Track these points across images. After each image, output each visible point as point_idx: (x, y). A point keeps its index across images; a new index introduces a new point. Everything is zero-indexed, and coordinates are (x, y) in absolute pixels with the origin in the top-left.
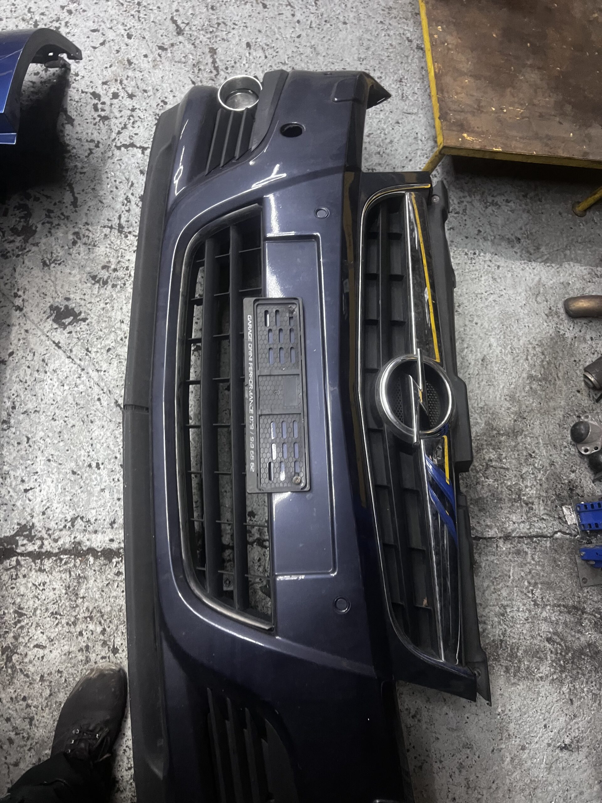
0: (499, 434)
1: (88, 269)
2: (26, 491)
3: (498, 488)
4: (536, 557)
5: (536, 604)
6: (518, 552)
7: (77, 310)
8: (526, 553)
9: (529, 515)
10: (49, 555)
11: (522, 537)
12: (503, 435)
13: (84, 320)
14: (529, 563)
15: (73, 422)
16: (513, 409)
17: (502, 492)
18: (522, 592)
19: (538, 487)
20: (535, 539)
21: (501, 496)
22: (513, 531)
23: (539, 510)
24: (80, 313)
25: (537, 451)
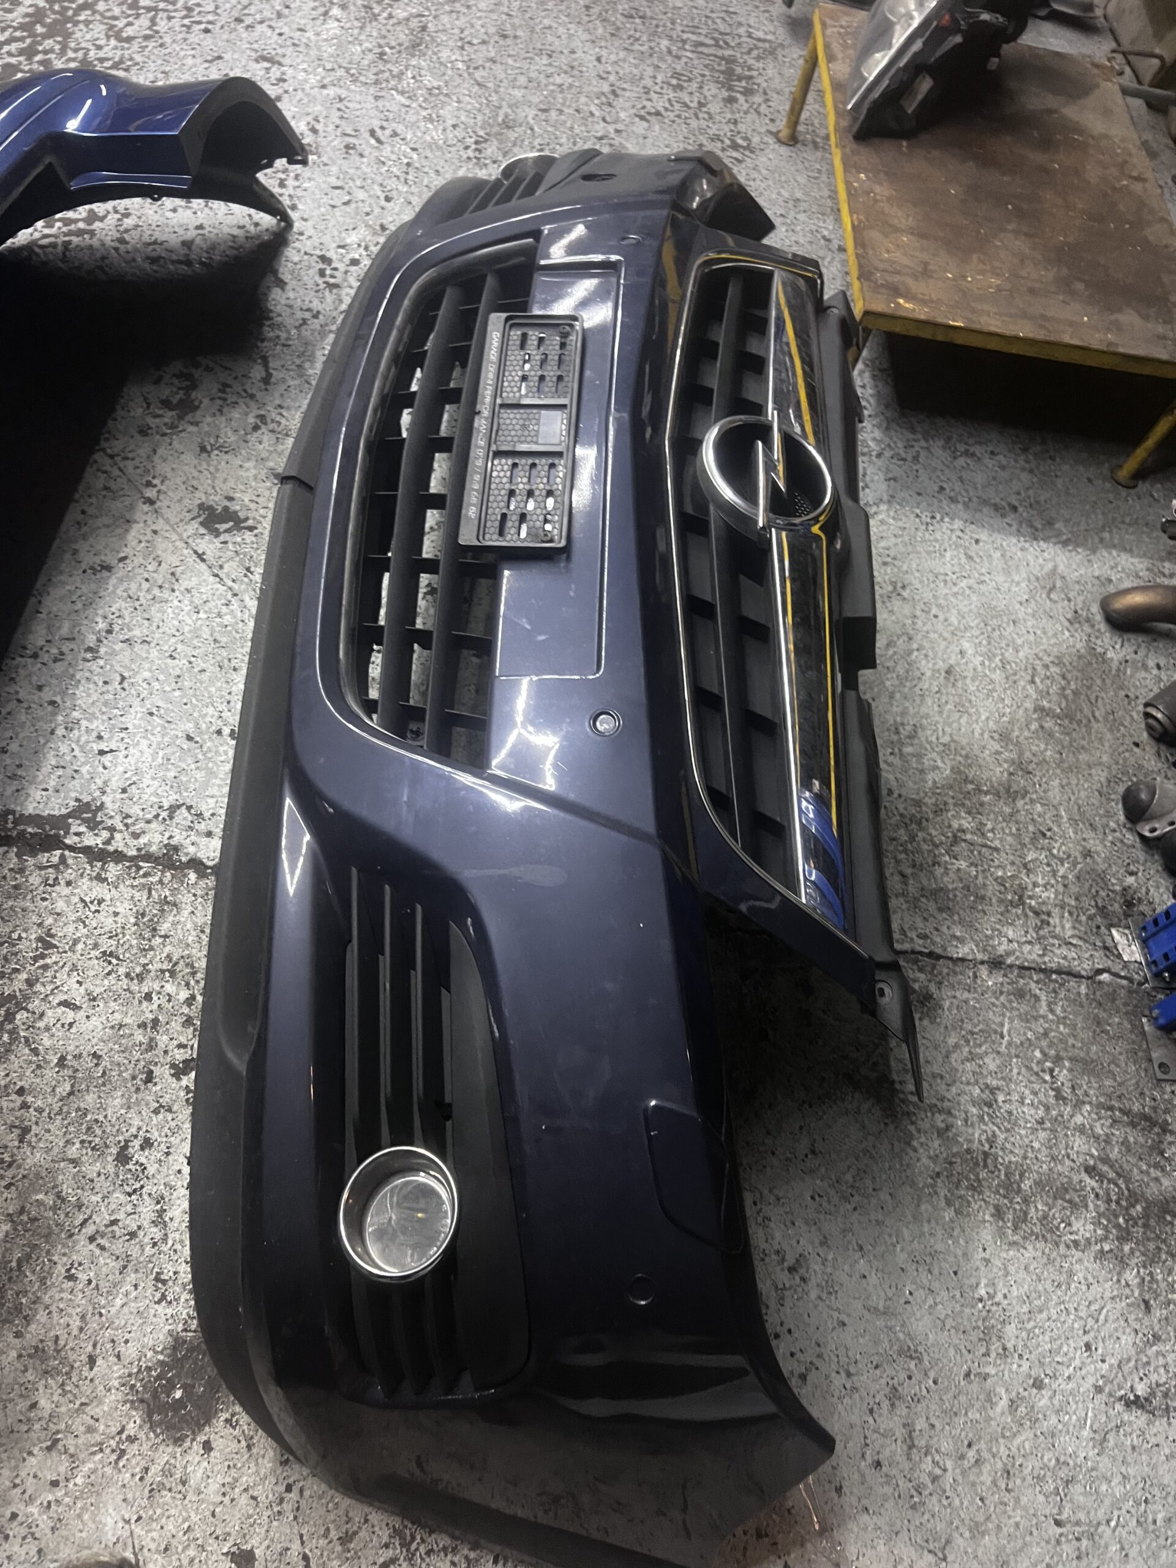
0: (978, 790)
1: (271, 464)
2: (102, 753)
3: (976, 877)
4: (1059, 1010)
5: (1059, 1096)
6: (1020, 994)
7: (242, 515)
8: (1037, 998)
9: (1041, 933)
10: (118, 857)
11: (1029, 969)
12: (986, 793)
13: (251, 529)
14: (1043, 1017)
15: (203, 666)
16: (1006, 755)
17: (984, 885)
18: (1027, 1068)
19: (1061, 889)
20: (1054, 976)
21: (983, 892)
22: (1008, 954)
23: (1063, 927)
24: (247, 519)
25: (1055, 829)
